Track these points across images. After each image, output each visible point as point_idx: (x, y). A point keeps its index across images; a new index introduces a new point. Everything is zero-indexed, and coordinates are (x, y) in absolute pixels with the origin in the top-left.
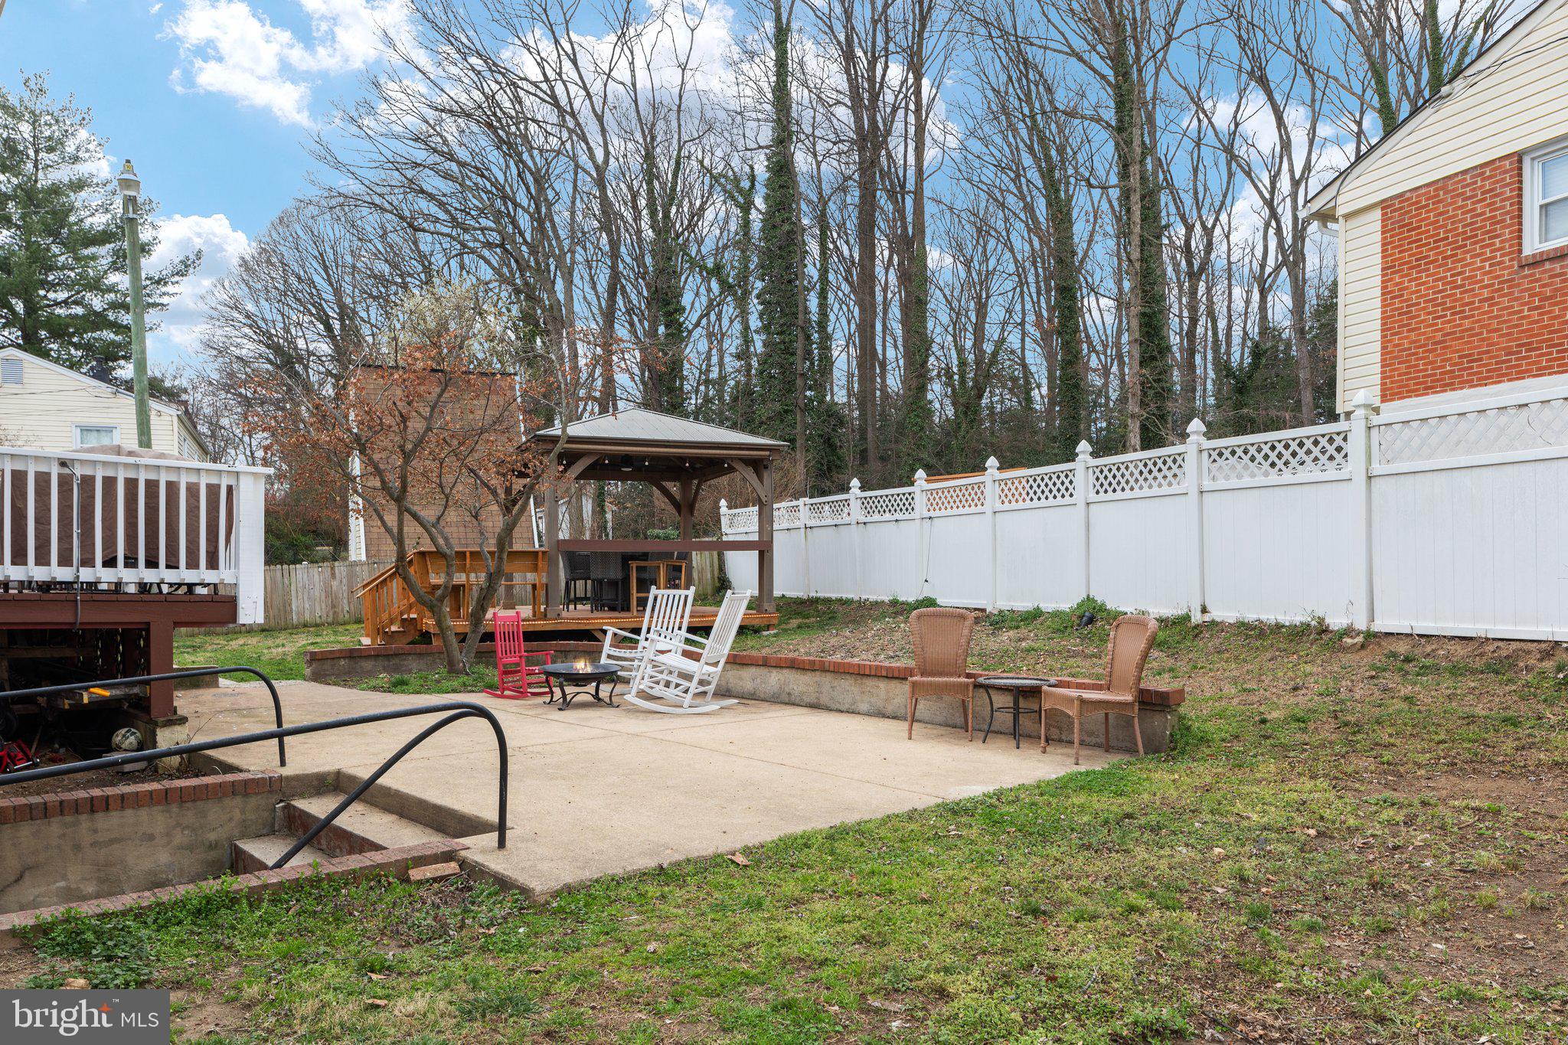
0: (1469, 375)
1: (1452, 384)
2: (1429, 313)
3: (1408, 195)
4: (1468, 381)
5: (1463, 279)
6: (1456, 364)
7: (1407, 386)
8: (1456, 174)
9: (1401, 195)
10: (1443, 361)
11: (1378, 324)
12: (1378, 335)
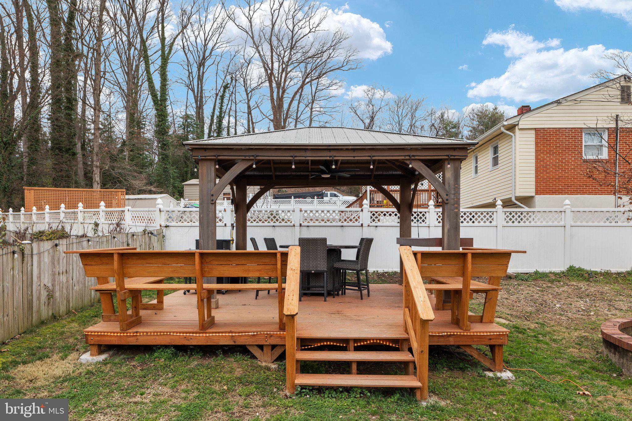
0: (567, 191)
1: (562, 193)
2: (554, 169)
3: (546, 129)
4: (567, 193)
5: (565, 161)
6: (563, 187)
7: (546, 191)
8: (563, 128)
9: (544, 128)
10: (558, 185)
11: (534, 168)
12: (534, 172)
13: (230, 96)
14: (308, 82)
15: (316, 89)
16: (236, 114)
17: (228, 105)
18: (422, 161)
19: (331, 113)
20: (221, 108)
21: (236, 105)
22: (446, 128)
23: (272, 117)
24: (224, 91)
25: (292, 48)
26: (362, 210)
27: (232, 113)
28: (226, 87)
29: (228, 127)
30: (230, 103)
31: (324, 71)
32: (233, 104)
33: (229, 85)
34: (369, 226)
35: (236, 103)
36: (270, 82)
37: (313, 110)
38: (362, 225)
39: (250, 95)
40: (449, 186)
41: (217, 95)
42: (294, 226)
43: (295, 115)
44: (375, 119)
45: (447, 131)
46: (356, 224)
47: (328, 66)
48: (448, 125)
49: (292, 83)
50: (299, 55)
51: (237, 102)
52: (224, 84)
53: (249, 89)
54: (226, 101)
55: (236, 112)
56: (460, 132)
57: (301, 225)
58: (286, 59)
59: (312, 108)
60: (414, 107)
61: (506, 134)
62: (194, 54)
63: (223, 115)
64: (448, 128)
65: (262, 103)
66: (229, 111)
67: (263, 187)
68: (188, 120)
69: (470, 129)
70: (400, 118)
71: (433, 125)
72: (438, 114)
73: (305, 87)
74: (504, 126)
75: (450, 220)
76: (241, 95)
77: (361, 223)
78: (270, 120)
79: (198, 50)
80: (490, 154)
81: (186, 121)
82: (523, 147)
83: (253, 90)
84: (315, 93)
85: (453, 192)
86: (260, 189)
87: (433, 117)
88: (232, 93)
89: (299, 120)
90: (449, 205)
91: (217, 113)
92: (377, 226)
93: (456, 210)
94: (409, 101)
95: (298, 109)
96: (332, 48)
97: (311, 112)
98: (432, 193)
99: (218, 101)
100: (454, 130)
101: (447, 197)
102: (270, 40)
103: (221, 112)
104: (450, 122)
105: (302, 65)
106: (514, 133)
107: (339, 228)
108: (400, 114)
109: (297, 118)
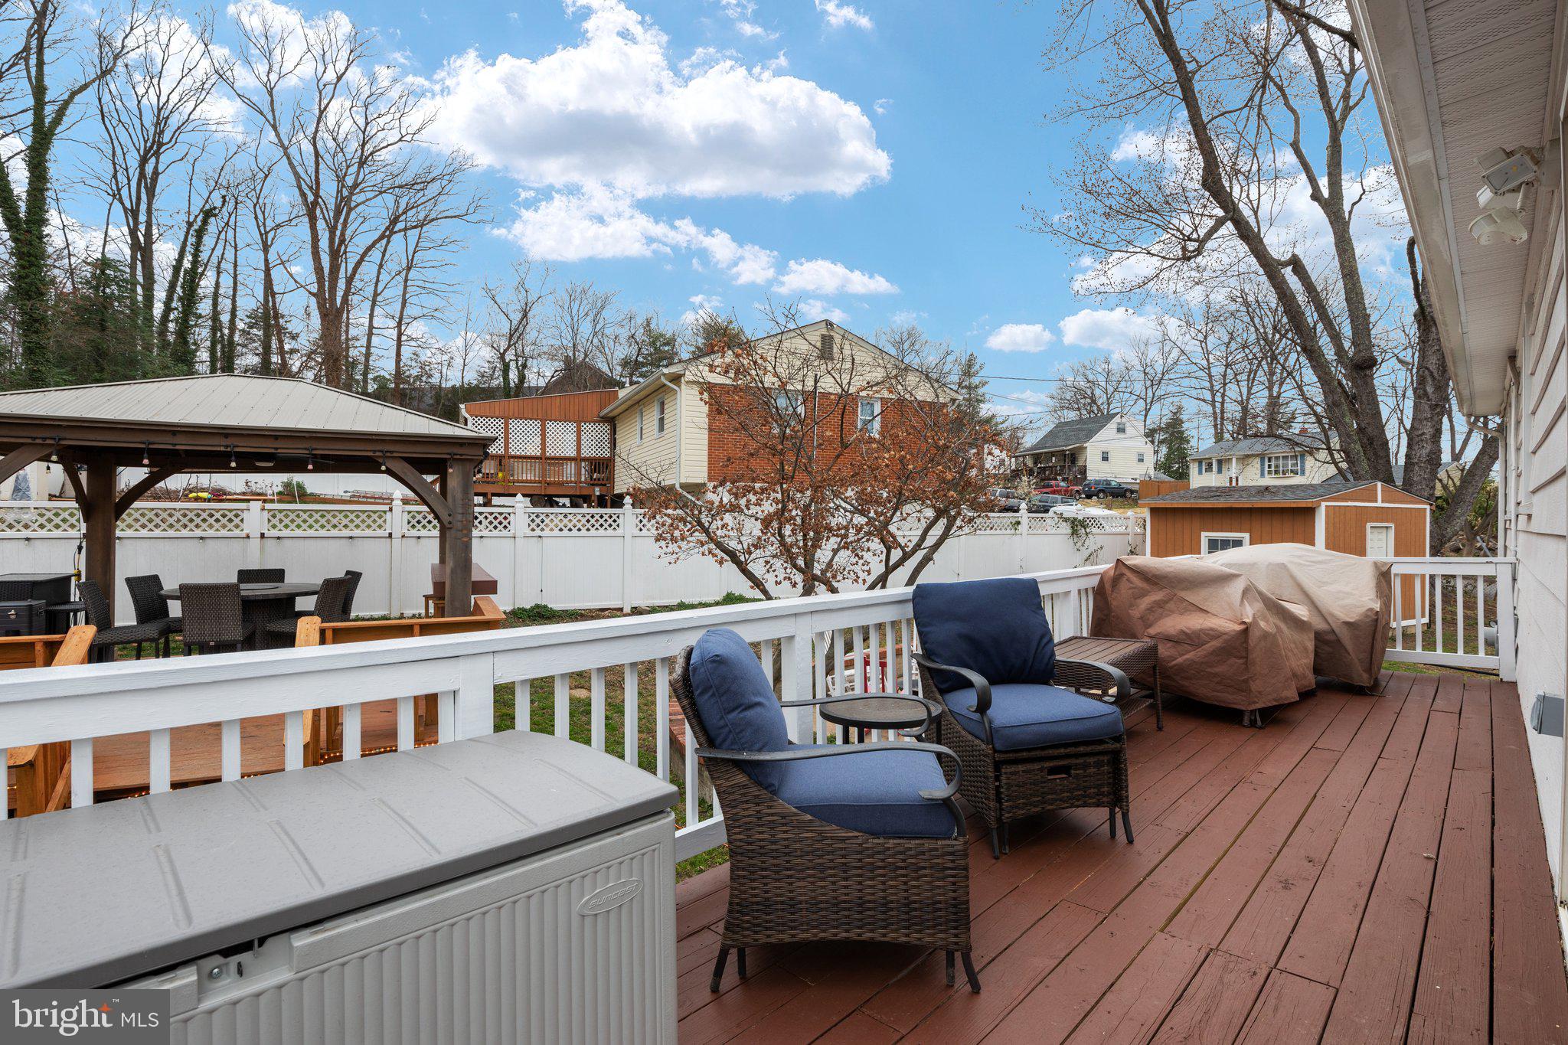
2: (733, 445)
3: (723, 386)
11: (706, 442)
12: (706, 448)
13: (220, 233)
14: (400, 231)
15: (417, 246)
16: (235, 271)
17: (213, 250)
18: (406, 459)
19: (446, 294)
20: (196, 255)
21: (236, 251)
22: (654, 343)
23: (314, 289)
24: (205, 222)
25: (362, 163)
26: (391, 510)
27: (227, 266)
28: (208, 214)
29: (216, 295)
30: (220, 247)
31: (433, 215)
32: (228, 247)
33: (217, 211)
34: (403, 536)
35: (236, 248)
36: (313, 220)
37: (409, 283)
38: (390, 535)
39: (271, 235)
40: (454, 501)
41: (190, 224)
42: (248, 537)
43: (372, 288)
44: (530, 315)
45: (655, 349)
46: (380, 533)
47: (440, 207)
48: (657, 338)
49: (365, 227)
50: (379, 177)
51: (239, 246)
52: (207, 207)
53: (270, 224)
54: (208, 241)
55: (235, 265)
56: (676, 354)
57: (263, 536)
58: (349, 181)
59: (406, 281)
60: (599, 305)
61: (669, 387)
62: (131, 130)
63: (200, 270)
64: (658, 344)
65: (298, 254)
66: (219, 263)
67: (155, 469)
68: (108, 272)
69: (692, 349)
70: (575, 319)
71: (633, 336)
72: (640, 320)
73: (394, 236)
74: (664, 375)
75: (455, 555)
76: (247, 232)
77: (388, 531)
78: (310, 293)
79: (142, 125)
80: (655, 413)
81: (103, 272)
82: (691, 408)
83: (279, 226)
84: (415, 252)
85: (460, 511)
86: (151, 472)
87: (633, 324)
88: (227, 224)
89: (379, 298)
90: (453, 531)
91: (187, 264)
92: (419, 538)
93: (465, 539)
94: (590, 293)
95: (378, 277)
96: (447, 177)
97: (406, 287)
98: (583, 464)
99: (192, 240)
100: (666, 348)
101: (451, 519)
102: (314, 138)
103: (195, 262)
104: (662, 335)
105: (389, 199)
106: (679, 387)
107: (344, 541)
108: (575, 311)
109: (376, 294)
